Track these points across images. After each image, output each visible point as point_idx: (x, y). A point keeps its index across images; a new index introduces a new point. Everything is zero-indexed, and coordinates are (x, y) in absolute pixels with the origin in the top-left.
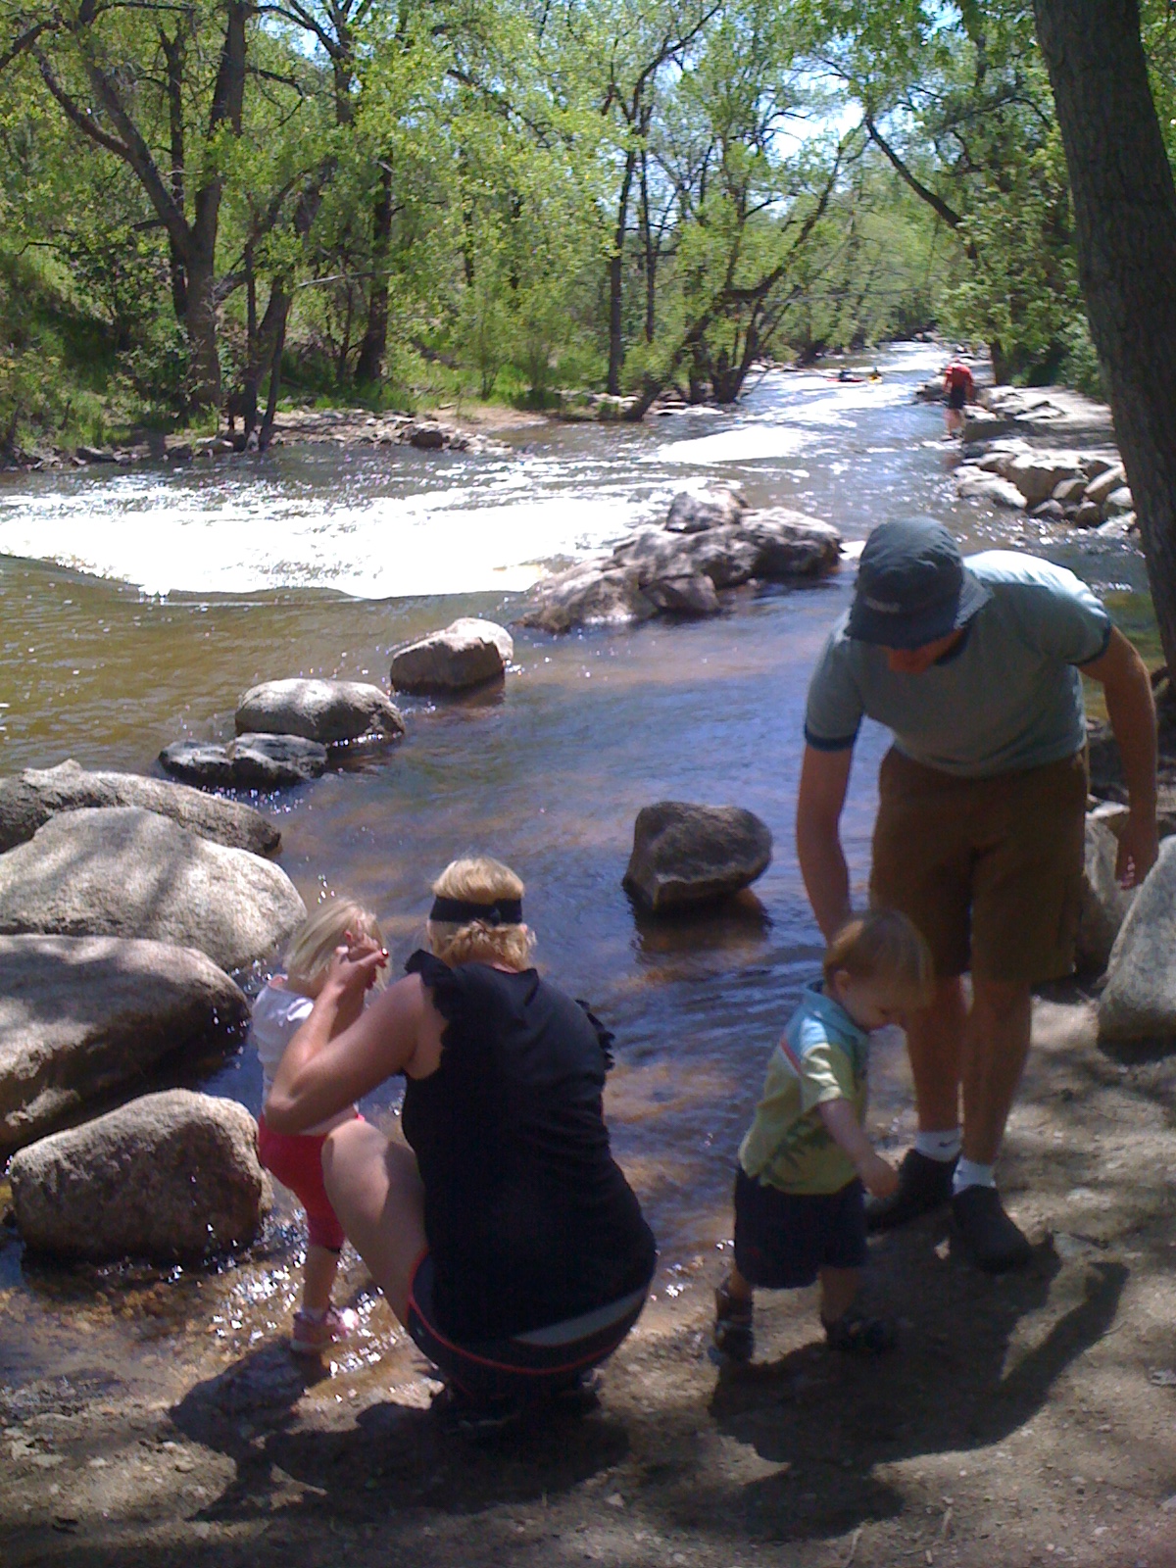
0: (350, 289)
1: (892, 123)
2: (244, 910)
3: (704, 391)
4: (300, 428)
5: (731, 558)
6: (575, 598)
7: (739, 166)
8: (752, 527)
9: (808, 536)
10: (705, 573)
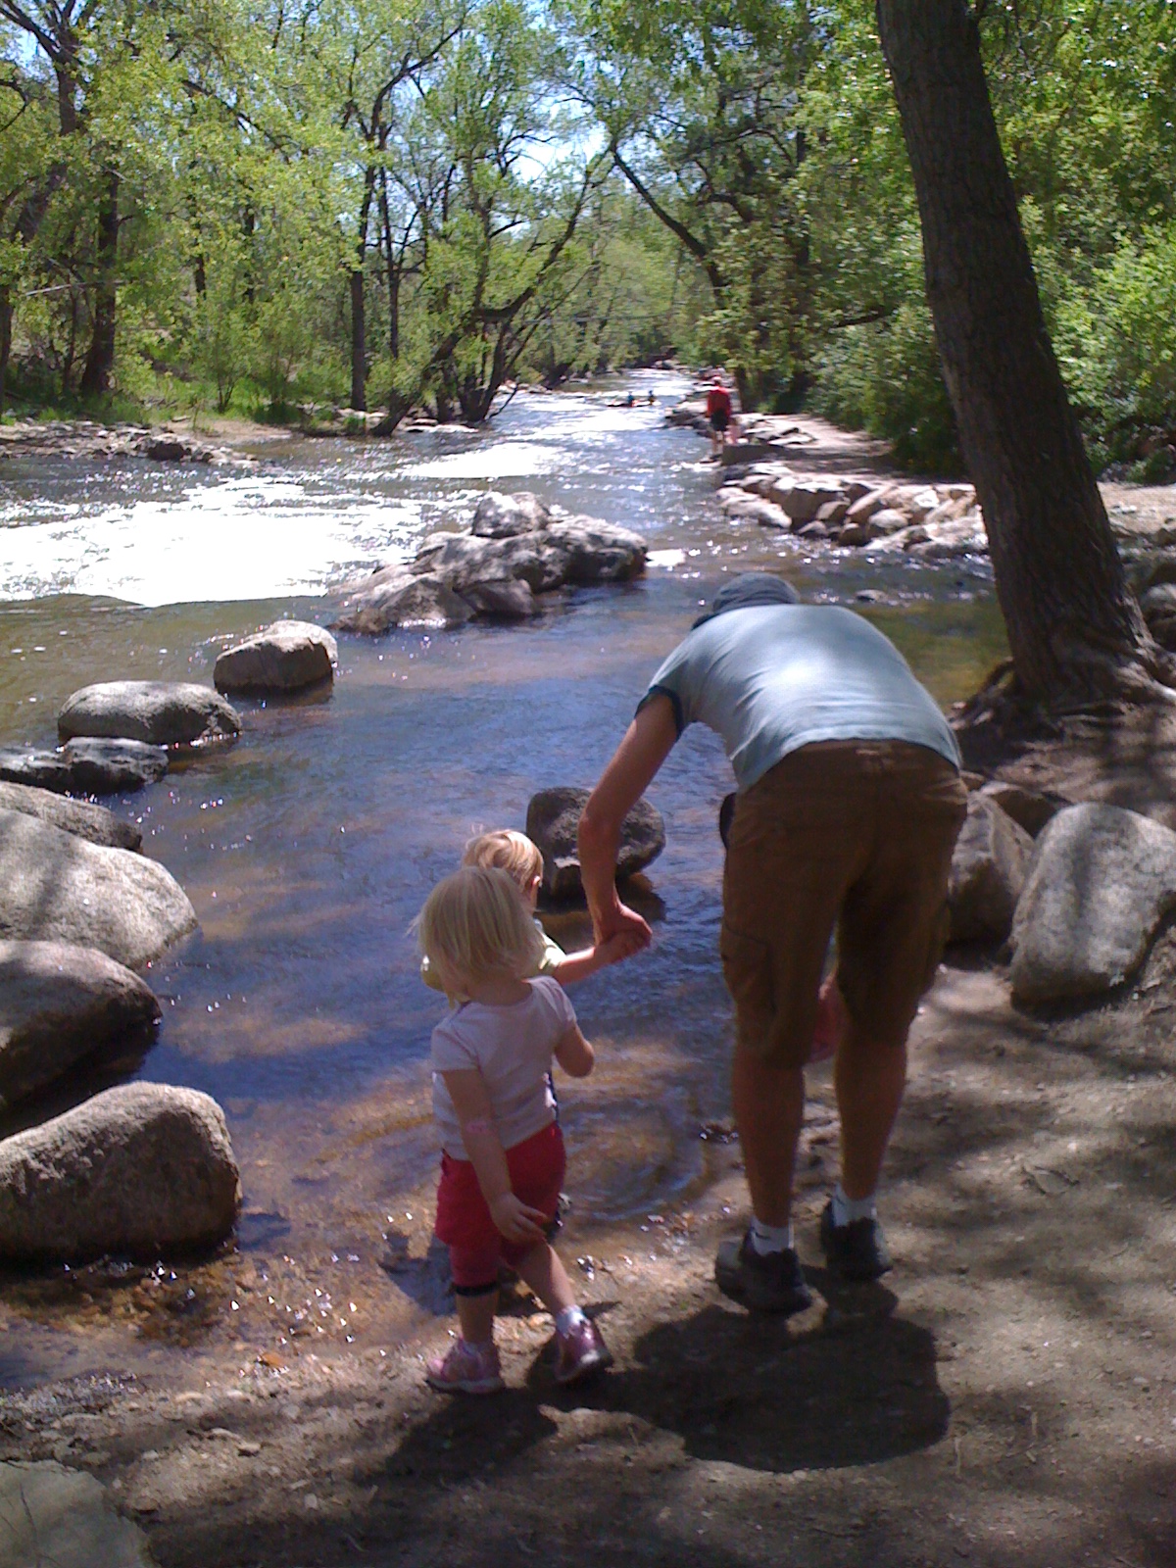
0: (75, 300)
1: (635, 148)
2: (133, 909)
3: (452, 410)
4: (26, 440)
5: (543, 564)
6: (392, 603)
7: (486, 185)
8: (559, 534)
9: (615, 544)
10: (518, 577)
